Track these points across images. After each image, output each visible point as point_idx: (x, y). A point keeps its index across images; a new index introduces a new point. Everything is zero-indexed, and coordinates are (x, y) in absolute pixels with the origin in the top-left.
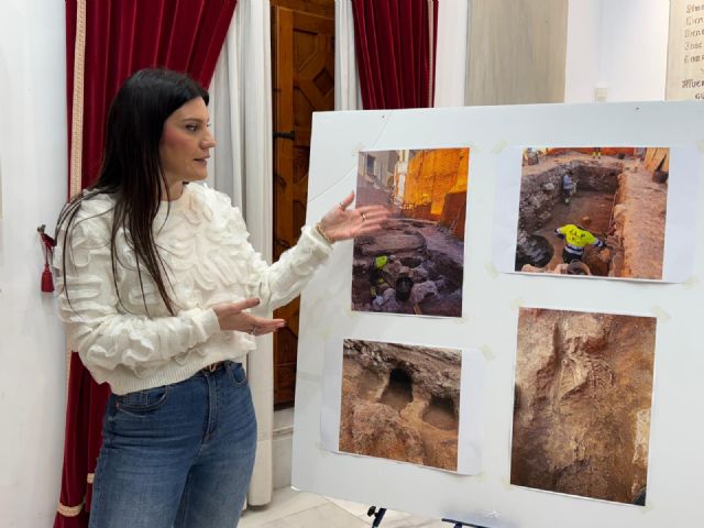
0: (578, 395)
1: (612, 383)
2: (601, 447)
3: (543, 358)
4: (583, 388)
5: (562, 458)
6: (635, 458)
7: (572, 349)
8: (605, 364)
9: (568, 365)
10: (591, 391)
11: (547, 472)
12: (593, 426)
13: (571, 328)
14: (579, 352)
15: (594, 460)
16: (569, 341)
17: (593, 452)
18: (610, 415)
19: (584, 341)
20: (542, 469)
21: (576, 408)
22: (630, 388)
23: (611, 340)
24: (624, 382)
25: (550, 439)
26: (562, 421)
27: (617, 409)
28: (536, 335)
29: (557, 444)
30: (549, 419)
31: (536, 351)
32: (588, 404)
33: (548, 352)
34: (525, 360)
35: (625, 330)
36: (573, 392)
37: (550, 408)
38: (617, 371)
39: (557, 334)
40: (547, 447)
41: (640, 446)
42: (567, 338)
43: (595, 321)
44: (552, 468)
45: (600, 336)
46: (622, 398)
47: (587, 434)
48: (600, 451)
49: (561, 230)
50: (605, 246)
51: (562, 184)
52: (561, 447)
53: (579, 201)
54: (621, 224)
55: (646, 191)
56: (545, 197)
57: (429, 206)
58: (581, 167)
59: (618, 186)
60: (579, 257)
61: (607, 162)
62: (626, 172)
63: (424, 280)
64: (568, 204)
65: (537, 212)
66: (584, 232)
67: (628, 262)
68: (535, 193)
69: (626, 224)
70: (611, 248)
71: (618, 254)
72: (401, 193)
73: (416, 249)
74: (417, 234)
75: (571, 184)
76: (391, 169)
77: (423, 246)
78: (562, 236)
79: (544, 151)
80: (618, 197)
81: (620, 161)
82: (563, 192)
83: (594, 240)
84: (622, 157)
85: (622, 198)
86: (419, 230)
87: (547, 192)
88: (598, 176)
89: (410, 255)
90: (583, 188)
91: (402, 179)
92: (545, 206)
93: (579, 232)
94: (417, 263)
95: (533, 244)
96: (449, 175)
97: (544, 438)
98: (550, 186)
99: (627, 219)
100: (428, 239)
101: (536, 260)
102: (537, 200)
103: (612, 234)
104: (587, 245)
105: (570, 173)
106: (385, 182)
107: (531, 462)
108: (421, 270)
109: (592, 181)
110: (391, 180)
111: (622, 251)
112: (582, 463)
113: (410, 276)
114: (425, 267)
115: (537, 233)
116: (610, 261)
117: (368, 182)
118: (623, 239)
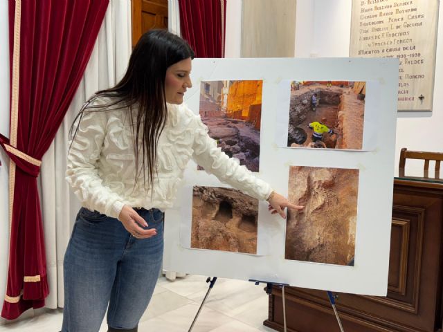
0: (320, 210)
1: (337, 203)
2: (331, 236)
3: (302, 192)
4: (322, 207)
5: (311, 243)
6: (349, 242)
7: (317, 187)
8: (333, 194)
9: (314, 195)
10: (327, 208)
11: (304, 251)
12: (327, 226)
13: (316, 176)
14: (320, 188)
15: (328, 244)
16: (315, 182)
17: (328, 240)
18: (336, 220)
19: (323, 182)
20: (301, 250)
21: (318, 218)
22: (346, 206)
23: (336, 181)
24: (343, 203)
25: (306, 234)
26: (312, 224)
27: (339, 217)
28: (298, 180)
29: (309, 236)
30: (304, 224)
31: (299, 188)
32: (325, 215)
33: (305, 189)
34: (293, 193)
35: (343, 176)
36: (317, 209)
37: (305, 218)
38: (339, 197)
39: (309, 179)
40: (304, 238)
41: (351, 235)
42: (314, 181)
43: (328, 172)
44: (306, 250)
45: (331, 179)
46: (342, 211)
47: (324, 230)
48: (331, 239)
49: (311, 125)
50: (333, 133)
51: (311, 101)
52: (311, 238)
53: (320, 109)
54: (342, 121)
55: (354, 104)
56: (303, 107)
57: (241, 112)
58: (321, 92)
59: (340, 102)
60: (320, 139)
61: (334, 89)
62: (344, 94)
63: (238, 152)
64: (314, 111)
65: (299, 115)
66: (323, 126)
67: (345, 141)
68: (298, 105)
69: (344, 121)
70: (336, 134)
71: (340, 137)
72: (225, 105)
73: (233, 136)
74: (234, 127)
75: (316, 100)
76: (220, 91)
77: (238, 134)
78: (312, 128)
79: (302, 83)
80: (340, 107)
81: (341, 89)
82: (312, 105)
83: (328, 130)
84: (342, 86)
85: (342, 108)
86: (235, 125)
87: (304, 105)
88: (330, 96)
89: (230, 139)
90: (322, 102)
91: (226, 97)
92: (303, 112)
93: (321, 126)
94: (234, 143)
95: (297, 132)
96: (251, 95)
97: (302, 234)
98: (305, 101)
99: (345, 119)
100: (240, 130)
101: (299, 141)
102: (298, 109)
103: (337, 127)
104: (324, 132)
105: (316, 95)
106: (216, 99)
107: (296, 247)
108: (236, 146)
109: (327, 99)
110: (219, 97)
111: (342, 135)
112: (322, 246)
113: (231, 150)
114: (239, 145)
115: (299, 126)
116: (336, 141)
117: (207, 99)
118: (342, 129)
